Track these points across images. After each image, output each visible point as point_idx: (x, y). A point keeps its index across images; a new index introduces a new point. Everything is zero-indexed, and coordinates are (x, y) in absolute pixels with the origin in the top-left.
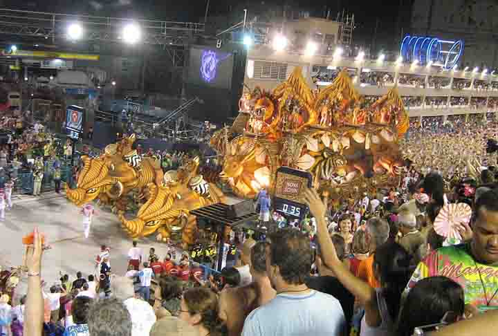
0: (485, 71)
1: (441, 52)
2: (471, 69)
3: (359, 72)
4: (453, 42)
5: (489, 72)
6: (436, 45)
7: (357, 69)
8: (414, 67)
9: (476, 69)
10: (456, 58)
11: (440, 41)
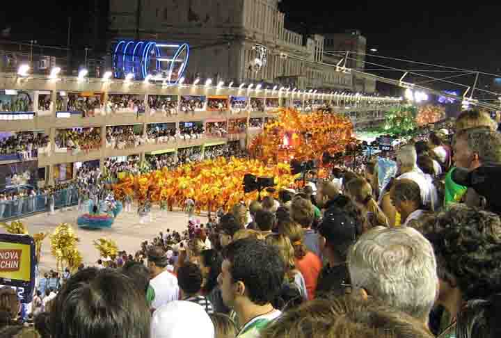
0: (221, 83)
1: (160, 60)
2: (202, 82)
3: (54, 97)
4: (178, 46)
5: (226, 84)
6: (153, 52)
7: (51, 91)
8: (128, 83)
9: (209, 81)
10: (182, 67)
11: (157, 45)
